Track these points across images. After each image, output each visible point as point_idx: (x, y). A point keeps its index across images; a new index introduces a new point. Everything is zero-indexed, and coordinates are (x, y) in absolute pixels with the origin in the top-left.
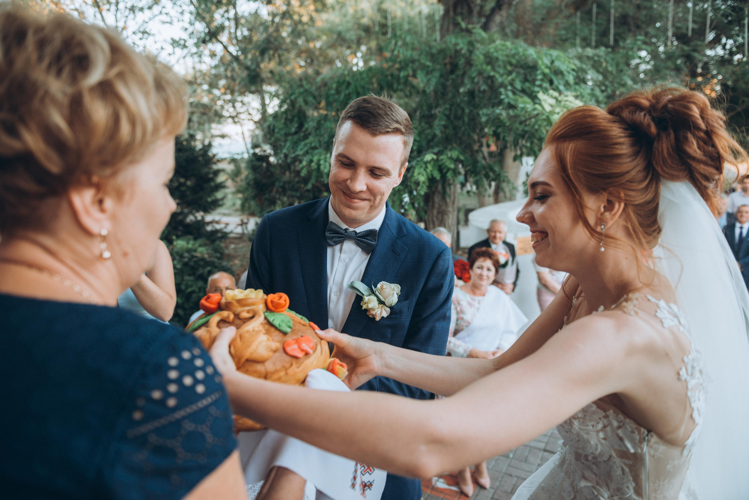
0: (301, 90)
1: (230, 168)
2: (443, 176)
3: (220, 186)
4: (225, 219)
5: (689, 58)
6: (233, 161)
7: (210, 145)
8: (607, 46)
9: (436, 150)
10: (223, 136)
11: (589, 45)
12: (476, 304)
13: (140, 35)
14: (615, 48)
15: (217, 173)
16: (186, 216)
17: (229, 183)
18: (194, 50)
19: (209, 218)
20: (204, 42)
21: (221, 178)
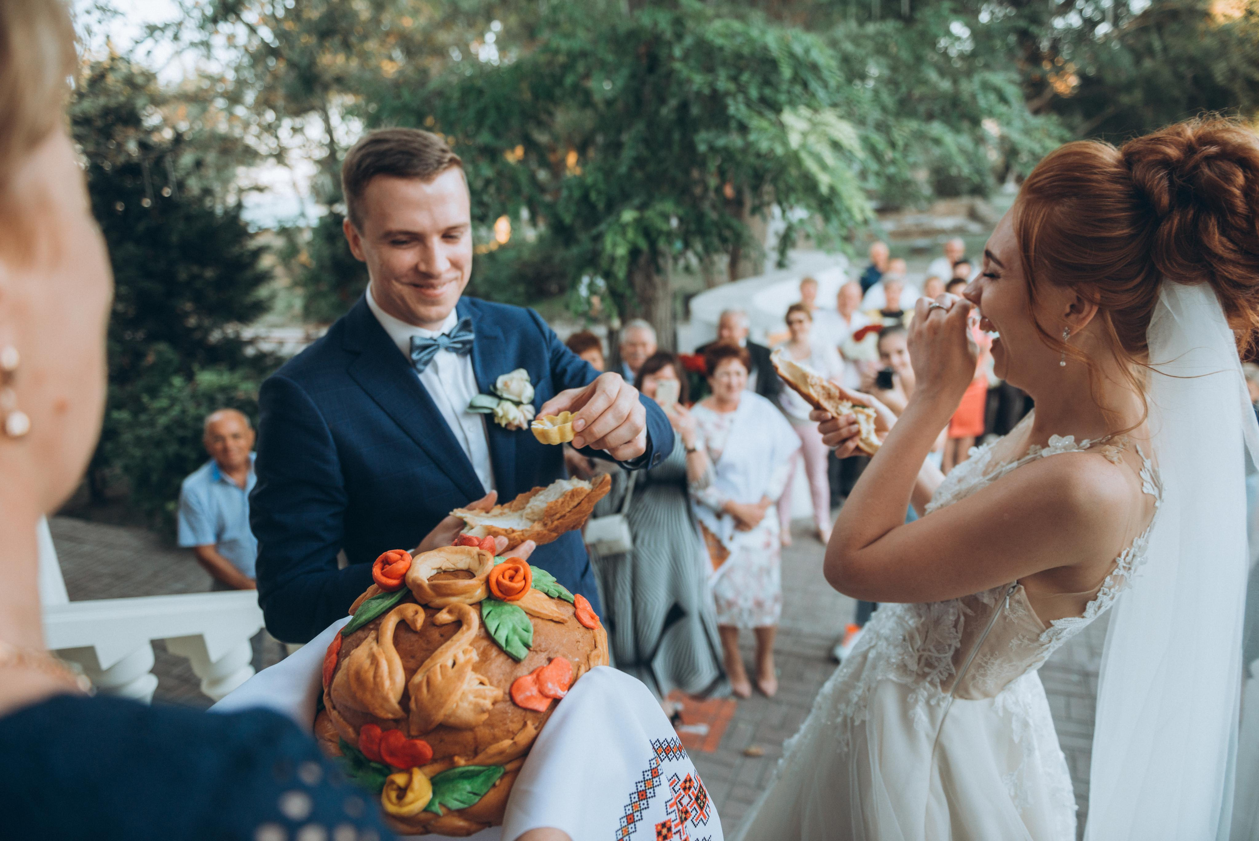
0: (397, 103)
1: (279, 243)
2: (652, 244)
3: (264, 277)
4: (278, 334)
5: (1025, 37)
6: (284, 231)
7: (239, 206)
8: (898, 16)
9: (637, 201)
10: (260, 189)
11: (870, 18)
12: (726, 424)
13: (97, 14)
14: (908, 20)
15: (258, 252)
16: (207, 331)
17: (279, 271)
18: (198, 36)
19: (247, 333)
20: (215, 20)
21: (267, 262)
